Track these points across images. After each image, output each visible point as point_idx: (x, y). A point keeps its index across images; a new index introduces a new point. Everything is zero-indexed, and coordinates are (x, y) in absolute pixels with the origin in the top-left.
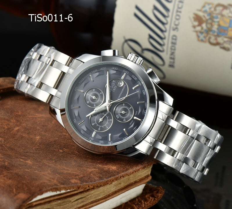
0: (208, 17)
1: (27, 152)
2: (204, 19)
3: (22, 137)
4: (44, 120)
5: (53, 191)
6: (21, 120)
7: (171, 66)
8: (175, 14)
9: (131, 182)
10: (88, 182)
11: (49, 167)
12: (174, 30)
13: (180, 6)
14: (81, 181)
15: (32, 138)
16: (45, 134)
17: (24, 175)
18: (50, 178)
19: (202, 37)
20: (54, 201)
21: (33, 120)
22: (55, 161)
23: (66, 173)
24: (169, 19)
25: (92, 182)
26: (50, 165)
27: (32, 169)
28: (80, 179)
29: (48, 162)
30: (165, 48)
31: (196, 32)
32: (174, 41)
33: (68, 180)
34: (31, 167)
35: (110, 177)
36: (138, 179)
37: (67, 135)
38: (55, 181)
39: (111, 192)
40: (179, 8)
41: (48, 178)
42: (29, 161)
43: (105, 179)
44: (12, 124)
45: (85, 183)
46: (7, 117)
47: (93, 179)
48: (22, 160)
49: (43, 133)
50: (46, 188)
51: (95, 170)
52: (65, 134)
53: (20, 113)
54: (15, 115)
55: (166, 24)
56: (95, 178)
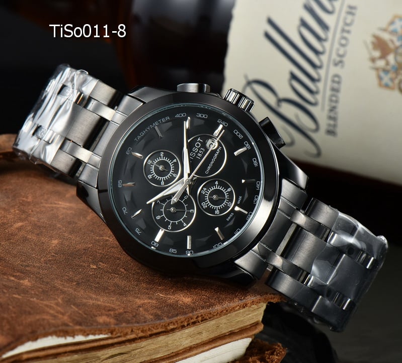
0: (398, 43)
1: (28, 266)
2: (391, 46)
3: (25, 240)
4: (73, 212)
5: (58, 336)
6: (30, 210)
7: (331, 132)
8: (338, 35)
9: (223, 332)
10: (132, 323)
11: (63, 292)
12: (336, 64)
13: (348, 21)
14: (117, 320)
15: (43, 243)
16: (70, 236)
17: (8, 304)
18: (57, 312)
19: (386, 79)
20: (66, 354)
21: (51, 212)
22: (78, 284)
23: (91, 304)
24: (327, 45)
25: (138, 323)
26: (66, 289)
27: (27, 295)
28: (115, 316)
29: (63, 285)
30: (319, 97)
31: (377, 69)
32: (336, 86)
33: (92, 318)
34: (27, 291)
35: (177, 315)
36: (236, 328)
37: (111, 240)
38: (66, 318)
39: (181, 348)
40: (346, 24)
41: (52, 312)
42: (27, 280)
43: (166, 318)
44: (12, 216)
45: (124, 325)
46: (6, 204)
47: (142, 318)
48: (13, 278)
49: (67, 235)
50: (44, 329)
51: (149, 303)
52: (108, 238)
53: (30, 199)
54: (21, 201)
55: (322, 53)
56: (147, 316)
